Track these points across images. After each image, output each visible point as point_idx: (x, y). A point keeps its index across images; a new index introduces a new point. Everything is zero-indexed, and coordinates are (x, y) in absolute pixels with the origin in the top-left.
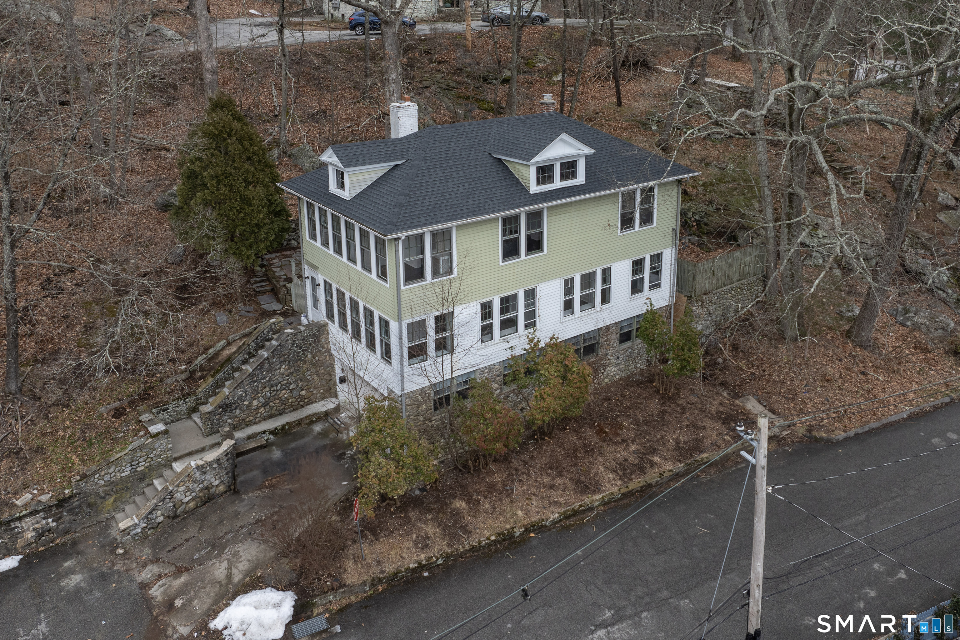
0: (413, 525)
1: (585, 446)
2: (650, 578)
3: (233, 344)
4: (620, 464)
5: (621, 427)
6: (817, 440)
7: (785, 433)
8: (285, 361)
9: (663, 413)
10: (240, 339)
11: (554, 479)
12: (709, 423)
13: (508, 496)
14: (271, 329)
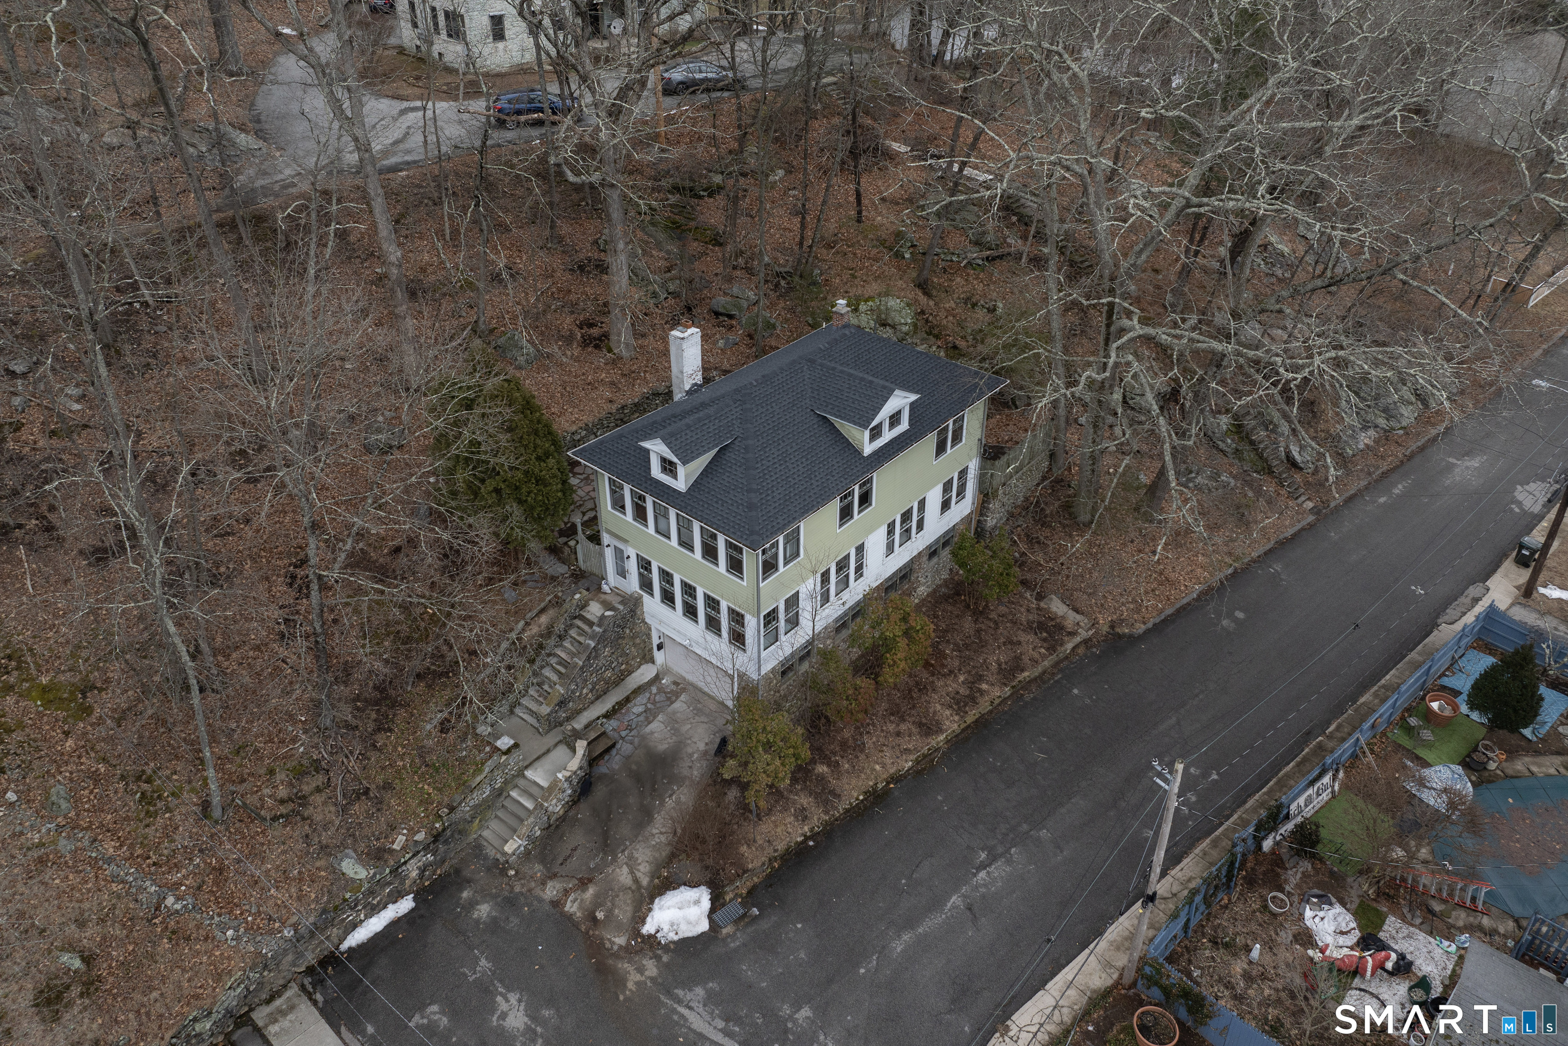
0: (788, 799)
1: (917, 684)
2: (1008, 814)
3: (532, 623)
4: (953, 698)
5: (945, 656)
6: (1120, 637)
7: (1091, 633)
9: (979, 631)
11: (898, 725)
12: (1023, 637)
13: (862, 751)
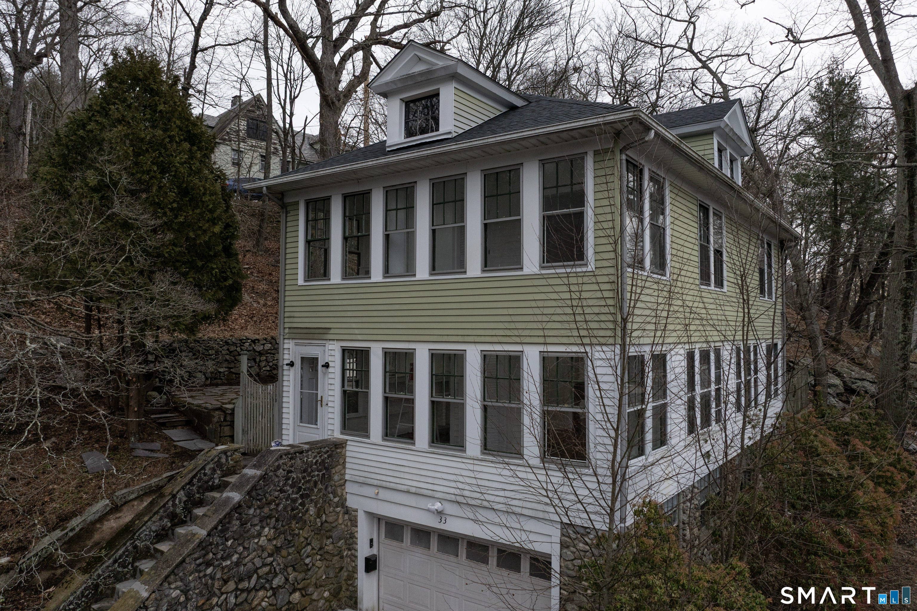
3: (125, 508)
8: (270, 517)
10: (139, 498)
14: (219, 465)
